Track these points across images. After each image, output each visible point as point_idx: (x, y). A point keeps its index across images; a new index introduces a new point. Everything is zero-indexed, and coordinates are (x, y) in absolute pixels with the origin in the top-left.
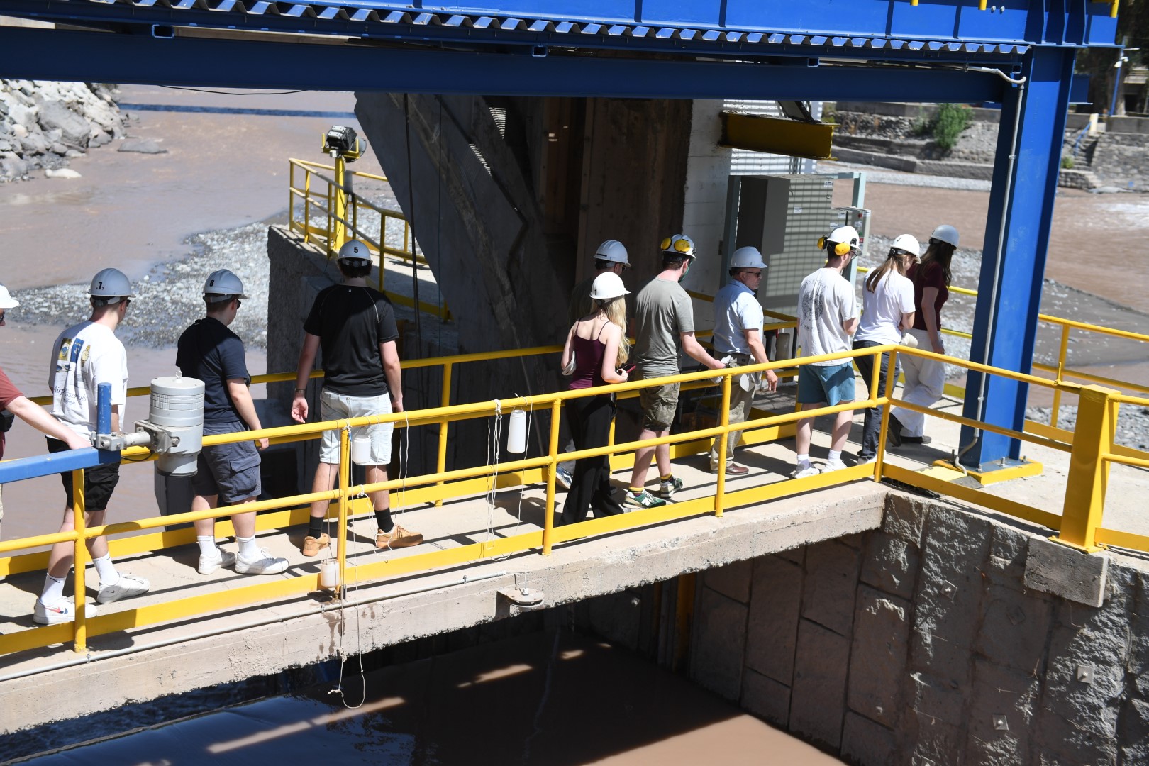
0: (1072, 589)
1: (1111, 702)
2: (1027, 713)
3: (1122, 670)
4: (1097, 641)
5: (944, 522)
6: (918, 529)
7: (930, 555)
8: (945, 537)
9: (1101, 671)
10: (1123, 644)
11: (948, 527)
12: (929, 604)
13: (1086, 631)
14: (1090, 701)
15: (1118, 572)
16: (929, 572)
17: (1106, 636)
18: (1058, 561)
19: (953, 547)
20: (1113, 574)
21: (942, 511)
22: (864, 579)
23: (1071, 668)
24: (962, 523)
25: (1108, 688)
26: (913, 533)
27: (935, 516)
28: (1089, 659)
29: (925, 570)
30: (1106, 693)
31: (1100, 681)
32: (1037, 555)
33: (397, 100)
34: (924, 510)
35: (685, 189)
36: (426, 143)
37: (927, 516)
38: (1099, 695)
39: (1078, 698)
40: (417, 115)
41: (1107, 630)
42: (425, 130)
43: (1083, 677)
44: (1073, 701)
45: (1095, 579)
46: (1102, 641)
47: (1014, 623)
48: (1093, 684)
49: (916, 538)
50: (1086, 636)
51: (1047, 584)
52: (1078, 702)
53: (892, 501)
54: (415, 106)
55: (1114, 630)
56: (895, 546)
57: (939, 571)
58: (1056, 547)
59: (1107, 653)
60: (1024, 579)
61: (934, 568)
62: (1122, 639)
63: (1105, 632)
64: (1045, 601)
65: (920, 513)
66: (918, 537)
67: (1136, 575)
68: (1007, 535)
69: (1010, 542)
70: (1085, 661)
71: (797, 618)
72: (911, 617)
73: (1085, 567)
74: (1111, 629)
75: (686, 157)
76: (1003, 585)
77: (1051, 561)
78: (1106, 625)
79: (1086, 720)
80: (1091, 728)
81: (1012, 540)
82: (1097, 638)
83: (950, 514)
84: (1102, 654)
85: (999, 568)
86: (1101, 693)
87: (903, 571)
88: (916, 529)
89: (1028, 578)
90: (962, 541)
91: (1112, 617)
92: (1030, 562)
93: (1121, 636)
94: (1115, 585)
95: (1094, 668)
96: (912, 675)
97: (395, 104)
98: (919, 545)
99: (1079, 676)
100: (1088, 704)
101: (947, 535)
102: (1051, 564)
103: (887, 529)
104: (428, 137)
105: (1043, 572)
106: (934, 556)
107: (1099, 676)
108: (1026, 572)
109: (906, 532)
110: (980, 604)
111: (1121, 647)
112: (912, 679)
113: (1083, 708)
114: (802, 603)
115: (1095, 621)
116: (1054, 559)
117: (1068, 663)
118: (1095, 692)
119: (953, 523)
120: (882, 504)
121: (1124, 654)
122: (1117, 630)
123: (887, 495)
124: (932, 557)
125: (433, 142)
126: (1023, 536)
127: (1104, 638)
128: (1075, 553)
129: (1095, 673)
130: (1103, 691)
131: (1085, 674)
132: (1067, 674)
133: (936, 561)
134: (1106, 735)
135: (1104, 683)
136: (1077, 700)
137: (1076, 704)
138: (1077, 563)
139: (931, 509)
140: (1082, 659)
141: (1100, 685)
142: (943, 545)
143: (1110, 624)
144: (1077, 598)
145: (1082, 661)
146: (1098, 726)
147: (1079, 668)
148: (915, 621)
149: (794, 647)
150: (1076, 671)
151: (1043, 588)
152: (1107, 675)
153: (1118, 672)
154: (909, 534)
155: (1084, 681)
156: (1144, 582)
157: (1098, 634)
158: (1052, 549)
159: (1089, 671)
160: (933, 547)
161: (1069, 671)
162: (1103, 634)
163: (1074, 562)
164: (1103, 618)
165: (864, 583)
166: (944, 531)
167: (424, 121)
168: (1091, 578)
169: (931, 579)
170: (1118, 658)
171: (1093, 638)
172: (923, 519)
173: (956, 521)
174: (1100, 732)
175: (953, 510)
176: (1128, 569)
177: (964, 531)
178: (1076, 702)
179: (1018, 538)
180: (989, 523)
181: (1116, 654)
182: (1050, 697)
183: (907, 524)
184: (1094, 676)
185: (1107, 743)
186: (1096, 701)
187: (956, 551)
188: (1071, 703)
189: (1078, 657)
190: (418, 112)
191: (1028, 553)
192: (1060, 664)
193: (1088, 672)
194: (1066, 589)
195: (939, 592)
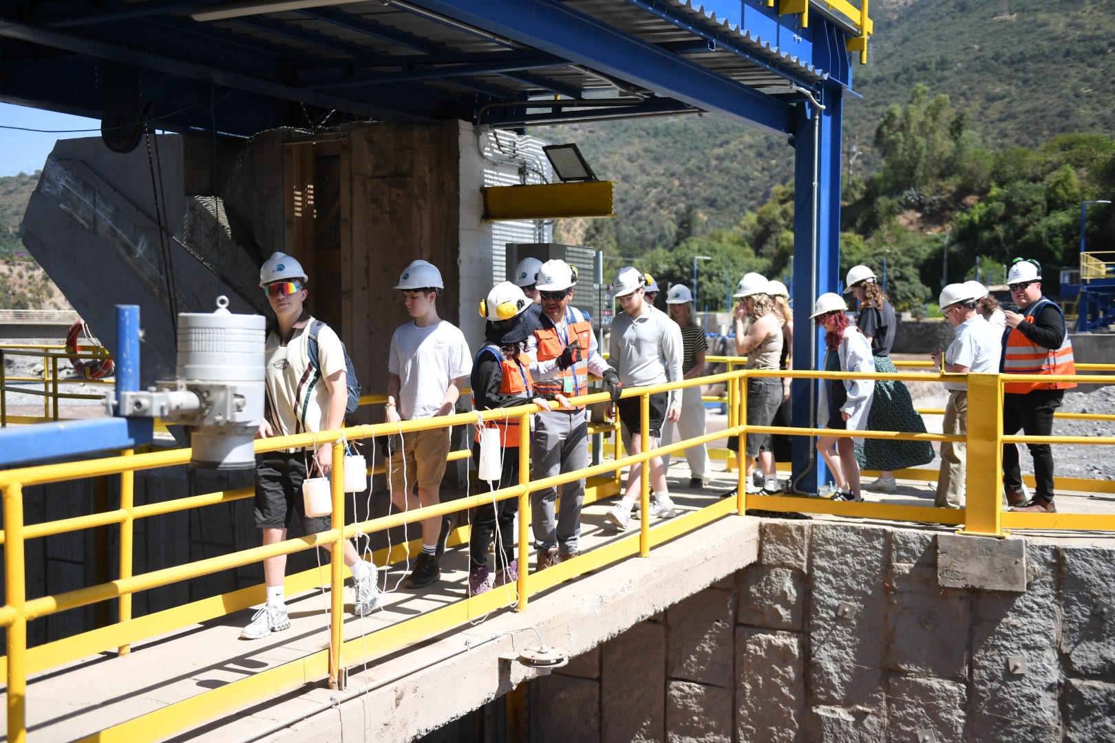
0: (993, 579)
1: (1050, 688)
2: (957, 722)
3: (1056, 652)
4: (1024, 628)
5: (832, 540)
6: (802, 552)
7: (820, 577)
8: (835, 556)
9: (1034, 658)
10: (1052, 624)
11: (837, 544)
12: (825, 629)
13: (1012, 619)
14: (1028, 692)
15: (1037, 552)
16: (822, 595)
17: (1034, 620)
18: (973, 553)
19: (846, 563)
20: (1032, 555)
21: (827, 529)
22: (743, 620)
23: (1000, 662)
24: (852, 537)
25: (1045, 674)
26: (797, 558)
27: (820, 535)
28: (1019, 648)
29: (816, 595)
30: (1042, 680)
31: (1034, 669)
32: (948, 551)
33: (84, 219)
34: (806, 533)
35: (458, 263)
36: (128, 258)
37: (811, 538)
38: (1035, 684)
39: (1013, 691)
40: (114, 231)
41: (1033, 614)
42: (126, 246)
43: (1016, 667)
44: (1008, 696)
45: (1017, 563)
46: (1030, 627)
47: (928, 628)
48: (1028, 674)
49: (800, 563)
50: (1012, 625)
51: (964, 579)
52: (1014, 697)
53: (767, 530)
54: (109, 222)
55: (1041, 613)
56: (777, 575)
57: (833, 592)
58: (968, 539)
59: (1037, 638)
60: (937, 579)
61: (826, 591)
62: (1051, 620)
63: (1031, 617)
64: (961, 598)
65: (803, 535)
66: (803, 561)
67: (1056, 552)
68: (908, 539)
69: (913, 545)
70: (1015, 651)
71: (663, 680)
72: (806, 648)
73: (1004, 553)
74: (1038, 612)
75: (457, 230)
76: (911, 592)
77: (965, 554)
78: (1032, 609)
79: (1025, 713)
80: (1031, 721)
81: (914, 542)
82: (1025, 625)
83: (837, 530)
84: (1032, 640)
85: (904, 574)
86: (1037, 681)
87: (789, 601)
88: (800, 554)
89: (942, 577)
90: (856, 554)
91: (1036, 600)
92: (942, 560)
93: (1049, 617)
94: (1036, 566)
95: (1026, 657)
96: (814, 710)
97: (82, 225)
98: (805, 570)
99: (1011, 668)
100: (1025, 696)
101: (837, 553)
102: (966, 557)
103: (765, 561)
104: (130, 252)
105: (958, 567)
106: (825, 578)
107: (1033, 664)
108: (939, 571)
109: (787, 559)
110: (886, 617)
111: (1051, 629)
112: (817, 715)
113: (1021, 701)
114: (667, 662)
115: (1018, 607)
116: (968, 552)
117: (997, 658)
118: (1030, 681)
119: (842, 539)
120: (756, 535)
121: (1055, 635)
122: (1044, 612)
123: (761, 525)
124: (823, 580)
125: (138, 256)
126: (926, 536)
127: (1031, 623)
128: (990, 540)
129: (1028, 661)
130: (1040, 678)
131: (1019, 664)
132: (998, 670)
133: (828, 582)
134: (1049, 724)
135: (1039, 670)
136: (1013, 694)
137: (1013, 699)
138: (995, 550)
139: (815, 530)
140: (1011, 650)
141: (1036, 672)
142: (834, 564)
143: (1036, 607)
144: (1001, 586)
145: (1011, 651)
146: (1040, 717)
147: (1010, 660)
148: (810, 651)
149: (663, 713)
150: (1007, 664)
151: (960, 584)
152: (1041, 661)
153: (1051, 655)
154: (792, 561)
155: (1017, 672)
156: (1066, 556)
157: (1024, 620)
158: (964, 542)
159: (1022, 661)
160: (823, 569)
161: (999, 665)
162: (1029, 619)
163: (990, 551)
164: (1027, 603)
165: (742, 625)
166: (833, 549)
167: (124, 236)
168: (1013, 563)
169: (824, 602)
170: (1050, 641)
171: (1019, 625)
172: (806, 541)
173: (845, 536)
174: (1042, 723)
175: (839, 526)
176: (1047, 547)
177: (857, 544)
178: (1011, 696)
179: (921, 538)
180: (884, 530)
181: (1047, 637)
182: (982, 699)
183: (788, 551)
184: (1029, 665)
185: (1051, 733)
186: (1033, 691)
187: (850, 567)
188: (1006, 699)
189: (1006, 648)
190: (115, 227)
191: (939, 551)
192: (987, 660)
193: (1020, 661)
194: (986, 580)
195: (836, 615)
